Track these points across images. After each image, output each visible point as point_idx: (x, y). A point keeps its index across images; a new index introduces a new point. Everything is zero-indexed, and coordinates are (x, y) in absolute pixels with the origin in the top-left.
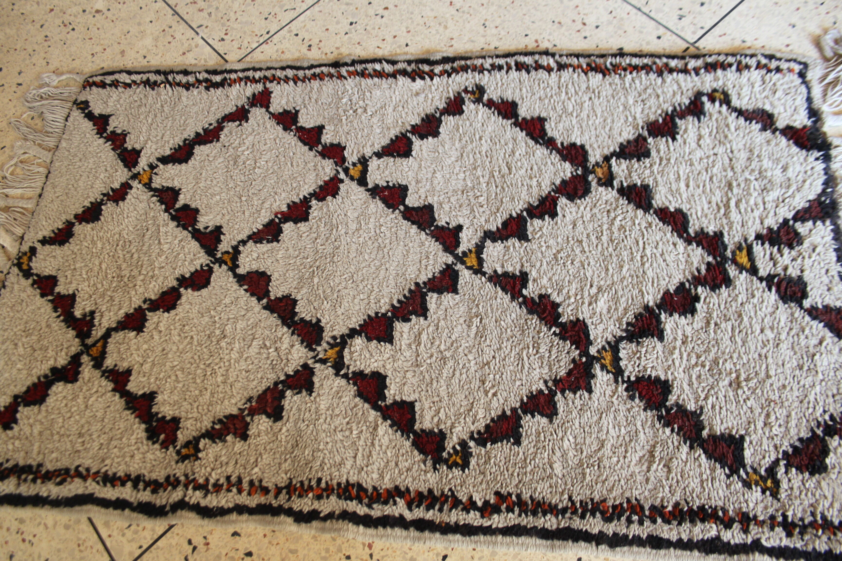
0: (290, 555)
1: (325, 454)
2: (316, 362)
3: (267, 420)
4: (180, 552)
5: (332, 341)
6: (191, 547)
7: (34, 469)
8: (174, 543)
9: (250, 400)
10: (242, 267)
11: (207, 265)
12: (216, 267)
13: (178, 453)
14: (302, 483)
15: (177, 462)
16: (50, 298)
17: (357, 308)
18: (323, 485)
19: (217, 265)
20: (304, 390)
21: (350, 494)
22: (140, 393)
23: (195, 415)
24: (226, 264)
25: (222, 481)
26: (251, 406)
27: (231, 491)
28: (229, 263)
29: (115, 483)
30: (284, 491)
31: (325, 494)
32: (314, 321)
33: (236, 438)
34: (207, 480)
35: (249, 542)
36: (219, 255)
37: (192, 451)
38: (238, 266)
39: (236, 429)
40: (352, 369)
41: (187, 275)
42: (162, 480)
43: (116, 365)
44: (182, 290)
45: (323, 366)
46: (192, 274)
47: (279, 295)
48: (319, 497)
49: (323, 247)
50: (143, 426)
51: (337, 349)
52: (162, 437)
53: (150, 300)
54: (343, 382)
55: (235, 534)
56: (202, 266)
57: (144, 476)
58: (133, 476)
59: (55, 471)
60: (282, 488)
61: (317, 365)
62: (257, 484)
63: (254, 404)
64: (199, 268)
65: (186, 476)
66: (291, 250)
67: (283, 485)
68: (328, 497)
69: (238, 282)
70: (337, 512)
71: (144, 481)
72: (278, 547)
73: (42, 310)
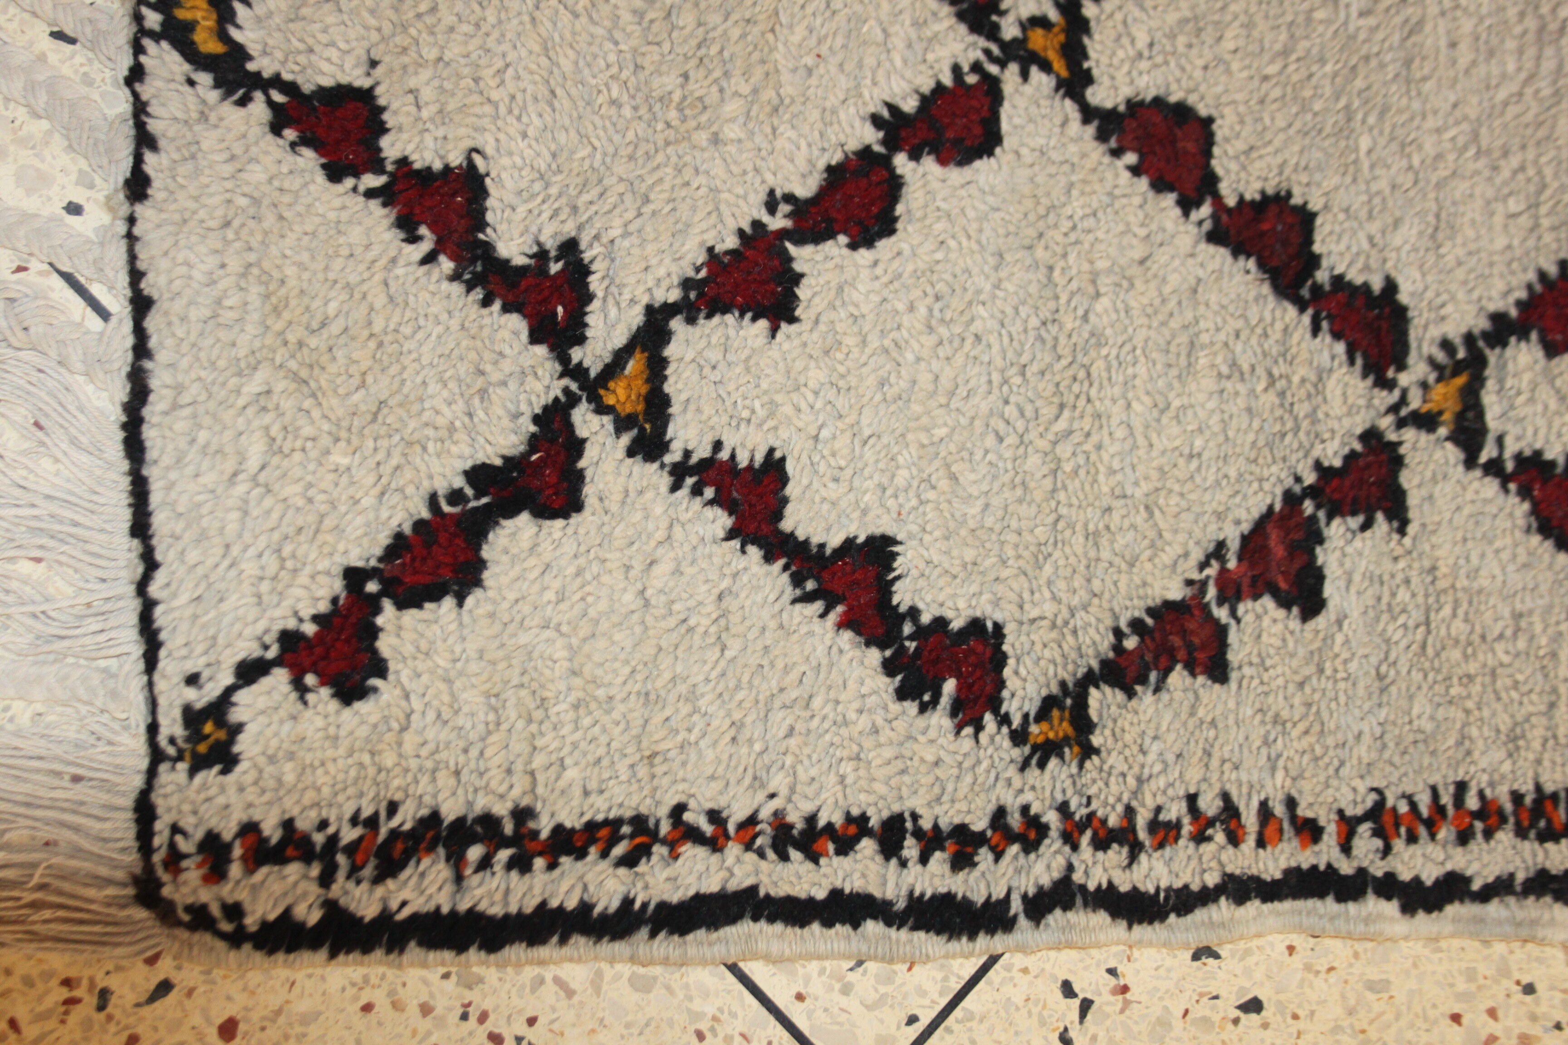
0: (1371, 996)
1: (1467, 712)
2: (1401, 424)
3: (1281, 613)
4: (1042, 1023)
5: (1441, 356)
6: (1076, 1003)
7: (508, 828)
8: (1018, 999)
9: (1219, 551)
10: (1106, 81)
11: (976, 67)
12: (1010, 76)
13: (1019, 737)
14: (1410, 799)
15: (1024, 766)
16: (372, 181)
17: (1500, 242)
18: (1472, 803)
19: (1013, 68)
20: (1380, 516)
21: (1549, 822)
22: (835, 541)
23: (1049, 609)
24: (1046, 67)
25: (1175, 811)
26: (1223, 571)
27: (1209, 839)
28: (1059, 65)
29: (817, 846)
30: (1365, 829)
31: (1479, 825)
32: (1377, 285)
33: (1193, 675)
34: (1130, 812)
35: (1248, 972)
36: (1010, 30)
37: (1066, 728)
38: (1087, 79)
39: (1190, 648)
40: (1511, 448)
41: (910, 105)
42: (980, 824)
43: (718, 445)
44: (901, 162)
45: (1424, 438)
46: (926, 101)
47: (1251, 194)
48: (1464, 838)
49: (1371, 21)
50: (874, 656)
51: (1460, 381)
52: (950, 686)
53: (789, 198)
54: (1491, 487)
55: (1203, 953)
56: (956, 70)
57: (915, 817)
58: (874, 822)
59: (591, 827)
60: (1359, 820)
61: (1409, 434)
62: (1279, 810)
63: (1232, 564)
64: (947, 80)
65: (1063, 808)
66: (1262, 26)
67: (1359, 811)
68: (1488, 834)
69: (1102, 136)
70: (1520, 877)
71: (918, 833)
72: (1333, 977)
73: (356, 235)
